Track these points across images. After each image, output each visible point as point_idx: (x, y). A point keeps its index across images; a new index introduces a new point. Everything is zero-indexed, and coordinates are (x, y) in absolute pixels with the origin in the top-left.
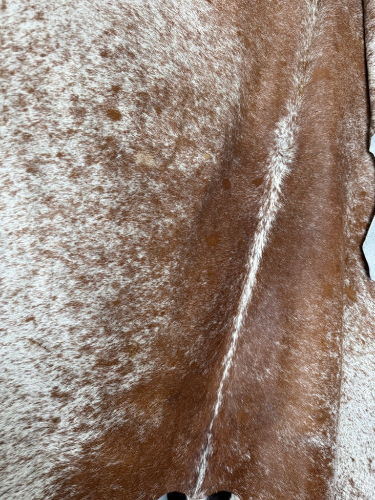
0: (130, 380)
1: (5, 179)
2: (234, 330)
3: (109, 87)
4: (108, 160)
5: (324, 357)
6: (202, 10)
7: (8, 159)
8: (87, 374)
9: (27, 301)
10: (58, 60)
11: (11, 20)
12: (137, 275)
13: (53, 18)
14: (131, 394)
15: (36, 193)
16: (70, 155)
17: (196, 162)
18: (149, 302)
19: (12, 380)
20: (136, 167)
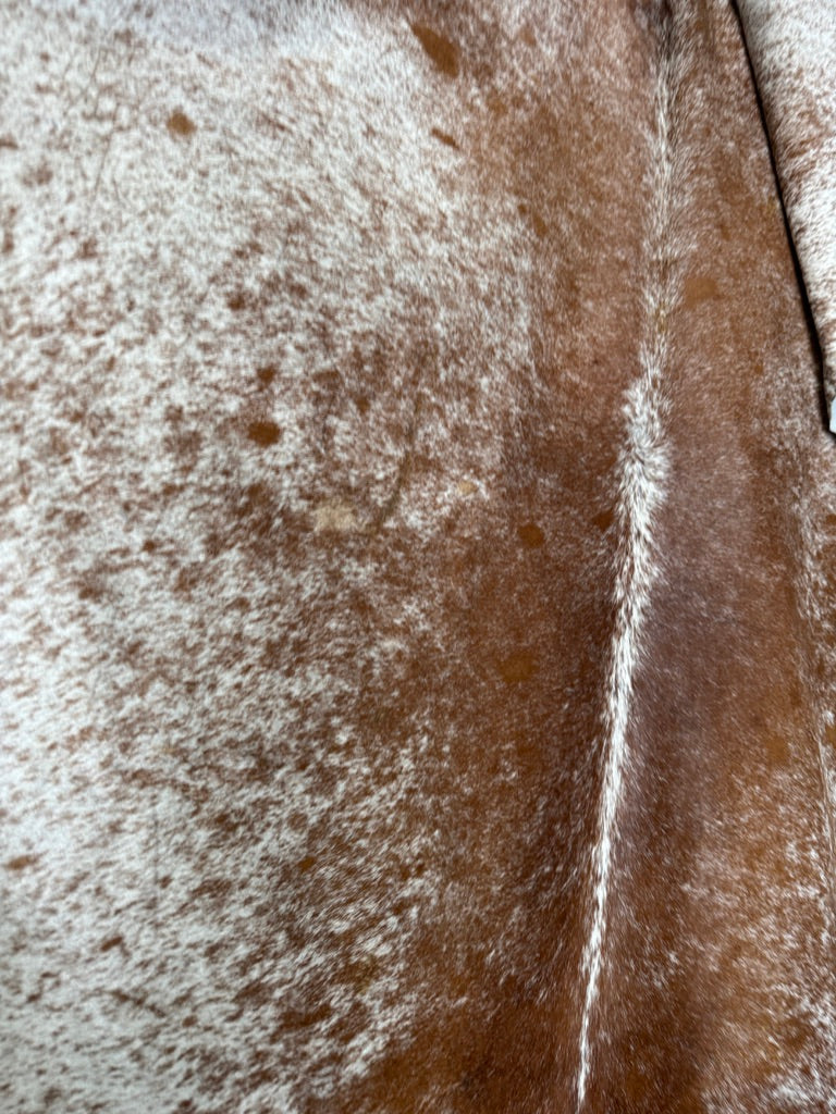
0: (365, 1052)
1: (31, 624)
2: (597, 880)
3: (252, 372)
4: (254, 538)
5: (785, 899)
6: (444, 167)
7: (37, 577)
8: (259, 1057)
9: (101, 900)
10: (132, 335)
11: (25, 272)
12: (341, 786)
13: (117, 248)
14: (371, 1086)
15: (105, 641)
16: (172, 541)
17: (444, 504)
18: (385, 848)
19: (80, 1091)
20: (315, 539)
